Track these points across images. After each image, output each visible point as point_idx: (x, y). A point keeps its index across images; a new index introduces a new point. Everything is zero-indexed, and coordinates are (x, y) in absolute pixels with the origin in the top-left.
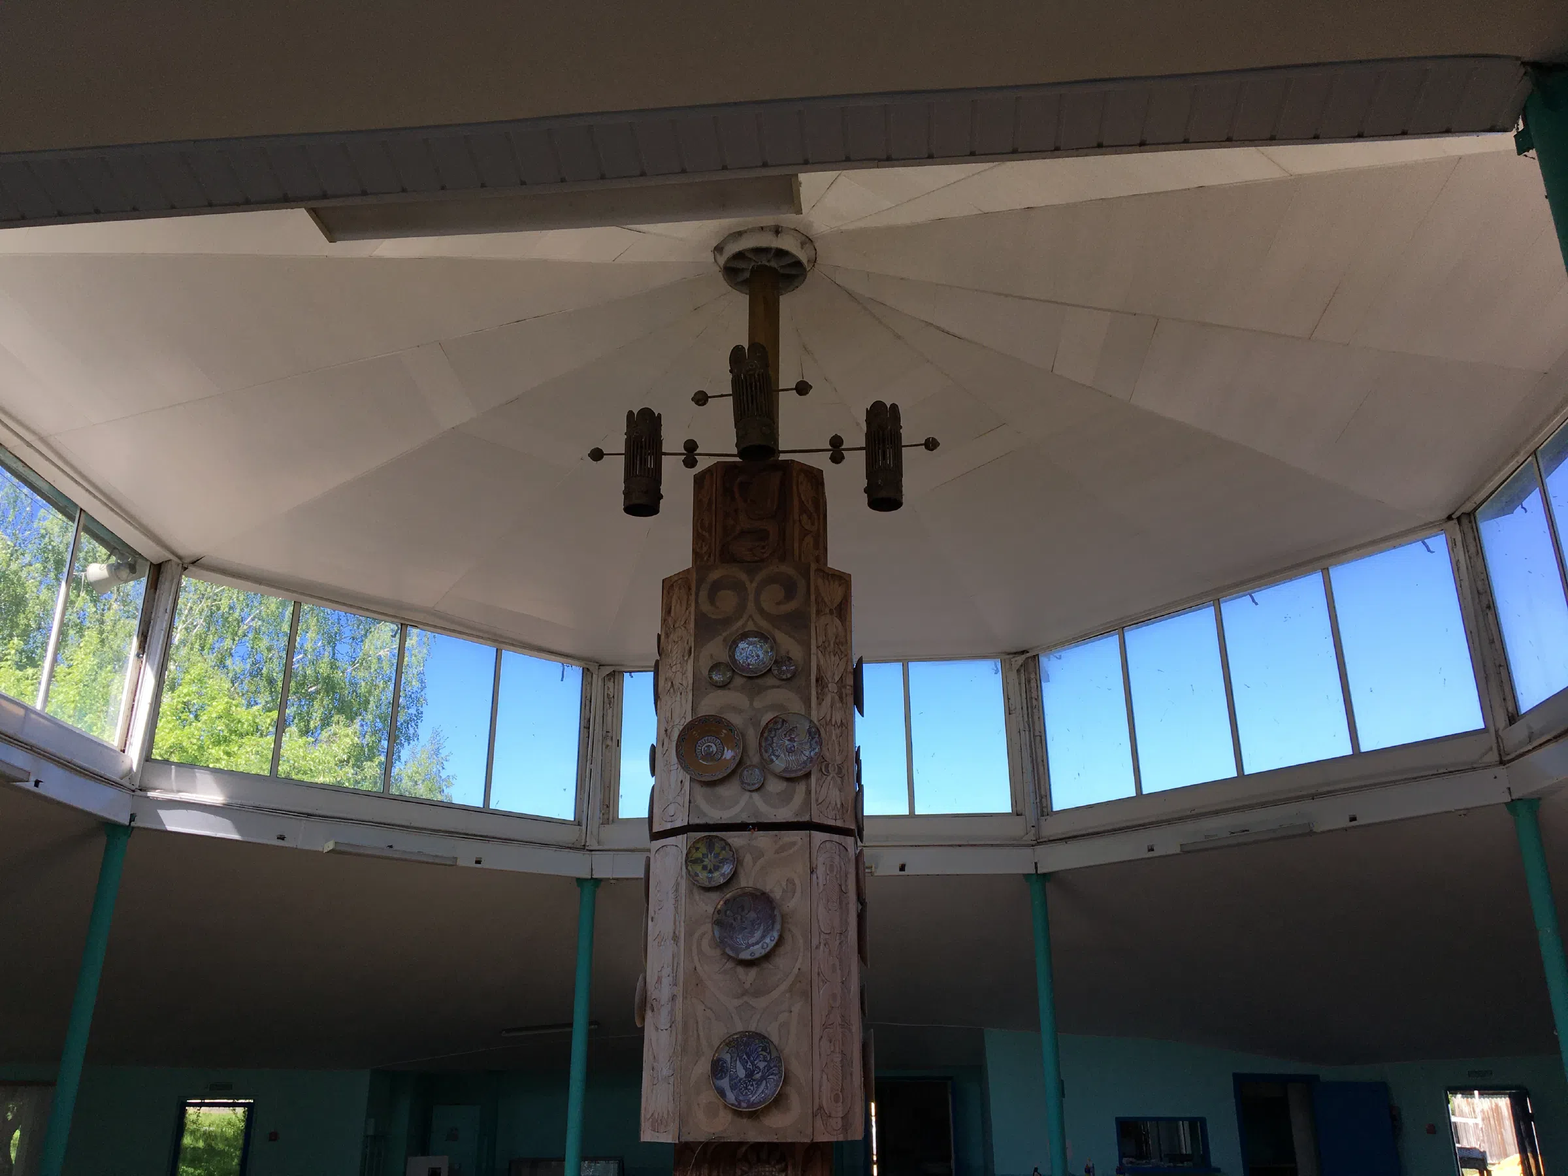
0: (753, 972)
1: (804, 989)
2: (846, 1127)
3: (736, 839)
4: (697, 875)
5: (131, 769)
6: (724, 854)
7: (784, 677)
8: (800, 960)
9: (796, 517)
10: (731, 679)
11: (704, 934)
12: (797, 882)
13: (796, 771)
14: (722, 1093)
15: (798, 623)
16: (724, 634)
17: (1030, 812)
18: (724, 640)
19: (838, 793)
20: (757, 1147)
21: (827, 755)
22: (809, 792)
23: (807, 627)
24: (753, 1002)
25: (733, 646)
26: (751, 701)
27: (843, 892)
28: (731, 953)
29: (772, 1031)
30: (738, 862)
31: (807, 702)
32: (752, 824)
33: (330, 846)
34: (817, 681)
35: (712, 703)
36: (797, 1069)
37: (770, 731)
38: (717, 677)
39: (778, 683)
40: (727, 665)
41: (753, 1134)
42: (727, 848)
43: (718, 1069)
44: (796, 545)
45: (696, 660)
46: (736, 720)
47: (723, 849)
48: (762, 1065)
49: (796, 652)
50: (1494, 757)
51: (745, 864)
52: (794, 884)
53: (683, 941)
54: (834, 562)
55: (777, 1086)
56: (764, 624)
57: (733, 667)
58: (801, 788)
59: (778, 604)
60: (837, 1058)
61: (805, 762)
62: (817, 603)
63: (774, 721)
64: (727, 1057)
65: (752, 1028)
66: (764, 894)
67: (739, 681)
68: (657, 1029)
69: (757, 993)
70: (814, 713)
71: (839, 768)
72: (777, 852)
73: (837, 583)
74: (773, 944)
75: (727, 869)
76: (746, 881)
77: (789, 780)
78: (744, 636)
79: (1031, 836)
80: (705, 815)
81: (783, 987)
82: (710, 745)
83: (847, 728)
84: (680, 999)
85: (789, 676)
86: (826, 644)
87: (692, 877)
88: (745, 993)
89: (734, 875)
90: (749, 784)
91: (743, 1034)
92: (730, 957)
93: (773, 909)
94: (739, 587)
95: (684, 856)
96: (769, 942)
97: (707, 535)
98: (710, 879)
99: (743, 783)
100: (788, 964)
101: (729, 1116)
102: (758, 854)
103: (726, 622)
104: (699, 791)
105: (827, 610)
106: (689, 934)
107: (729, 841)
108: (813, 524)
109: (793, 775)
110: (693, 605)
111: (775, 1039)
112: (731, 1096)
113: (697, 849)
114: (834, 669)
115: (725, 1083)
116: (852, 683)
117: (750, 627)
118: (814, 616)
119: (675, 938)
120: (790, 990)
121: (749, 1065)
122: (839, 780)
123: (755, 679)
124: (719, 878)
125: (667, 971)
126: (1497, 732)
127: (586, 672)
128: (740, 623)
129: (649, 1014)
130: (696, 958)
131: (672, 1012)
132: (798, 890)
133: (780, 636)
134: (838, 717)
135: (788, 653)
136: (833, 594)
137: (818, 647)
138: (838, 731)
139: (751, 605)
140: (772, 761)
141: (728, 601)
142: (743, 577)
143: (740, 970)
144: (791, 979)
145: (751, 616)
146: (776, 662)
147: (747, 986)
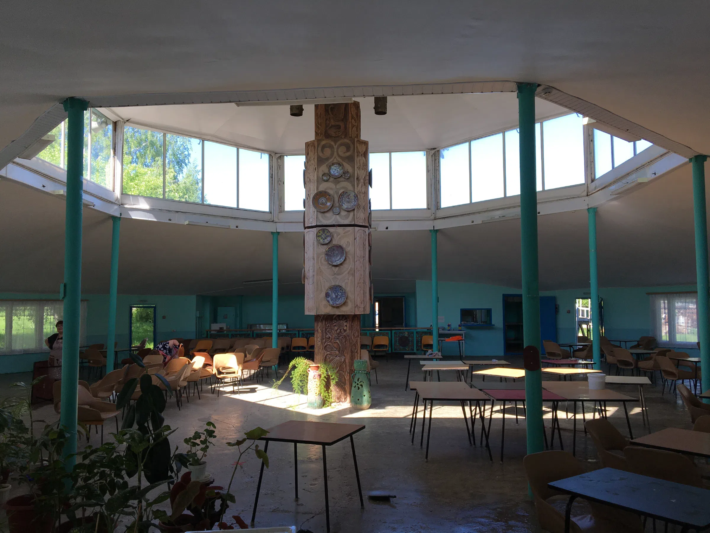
0: (337, 268)
1: (352, 273)
2: (364, 311)
3: (331, 229)
4: (320, 240)
5: (118, 198)
6: (328, 234)
7: (346, 178)
8: (351, 265)
9: (350, 121)
10: (329, 178)
11: (322, 258)
12: (350, 242)
13: (350, 208)
14: (328, 301)
15: (351, 159)
16: (327, 163)
17: (433, 208)
18: (327, 165)
19: (363, 215)
20: (339, 316)
21: (360, 203)
22: (354, 215)
23: (354, 161)
24: (338, 277)
25: (329, 168)
26: (336, 186)
27: (364, 245)
28: (330, 263)
29: (343, 286)
30: (332, 237)
31: (353, 186)
32: (337, 225)
33: (187, 223)
34: (357, 179)
35: (323, 187)
36: (350, 295)
37: (342, 196)
38: (325, 178)
39: (344, 180)
40: (328, 174)
41: (337, 312)
42: (329, 232)
43: (327, 295)
44: (350, 131)
45: (318, 172)
46: (331, 192)
47: (328, 232)
48: (340, 294)
49: (350, 169)
50: (585, 193)
51: (334, 237)
52: (349, 243)
53: (316, 260)
54: (363, 137)
55: (344, 299)
56: (340, 160)
57: (329, 175)
58: (351, 214)
59: (344, 153)
60: (362, 292)
61: (353, 206)
62: (357, 152)
63: (343, 192)
64: (330, 292)
65: (337, 284)
66: (340, 246)
67: (332, 179)
68: (309, 284)
69: (338, 274)
70: (356, 189)
71: (364, 207)
72: (344, 233)
73: (364, 145)
74: (343, 260)
75: (329, 239)
76: (335, 242)
77: (348, 211)
78: (333, 164)
79: (433, 217)
80: (321, 222)
81: (346, 272)
82: (323, 200)
83: (366, 193)
84: (315, 277)
85: (348, 177)
86: (360, 166)
87: (318, 241)
88: (335, 274)
89: (331, 240)
90: (335, 212)
91: (334, 286)
92: (330, 264)
93: (343, 250)
94: (331, 147)
95: (316, 234)
96: (342, 260)
97: (320, 127)
98: (324, 242)
99: (333, 212)
100: (348, 266)
101: (331, 308)
102: (338, 234)
103: (327, 159)
104: (320, 215)
105: (360, 155)
106: (318, 258)
107: (330, 230)
108: (356, 123)
109: (350, 210)
110: (316, 153)
111: (344, 287)
112: (331, 302)
113: (320, 233)
114: (362, 174)
115: (329, 299)
116: (368, 179)
117: (335, 161)
118: (356, 157)
119: (314, 259)
120: (348, 273)
121: (336, 294)
122: (363, 211)
123: (337, 179)
124: (326, 241)
125: (311, 268)
126: (587, 185)
127: (271, 156)
128: (331, 160)
129: (306, 280)
130: (320, 264)
131: (313, 280)
132: (351, 245)
133: (344, 164)
134: (363, 190)
135: (347, 170)
136: (362, 149)
137: (357, 168)
138: (364, 195)
139: (335, 153)
140: (343, 205)
141: (328, 152)
142: (333, 143)
143: (333, 268)
144: (349, 270)
145: (335, 157)
146: (344, 173)
147: (336, 272)
